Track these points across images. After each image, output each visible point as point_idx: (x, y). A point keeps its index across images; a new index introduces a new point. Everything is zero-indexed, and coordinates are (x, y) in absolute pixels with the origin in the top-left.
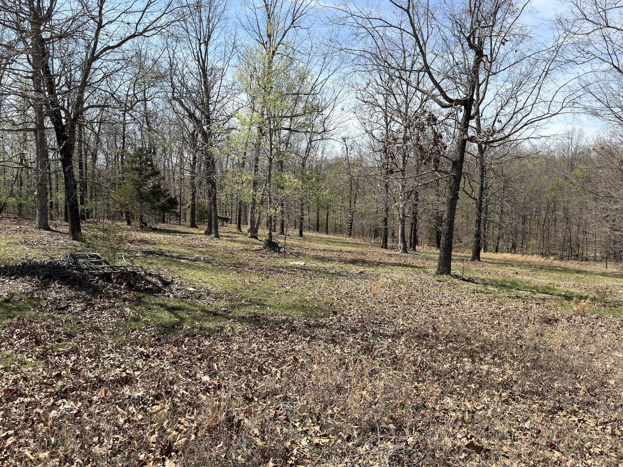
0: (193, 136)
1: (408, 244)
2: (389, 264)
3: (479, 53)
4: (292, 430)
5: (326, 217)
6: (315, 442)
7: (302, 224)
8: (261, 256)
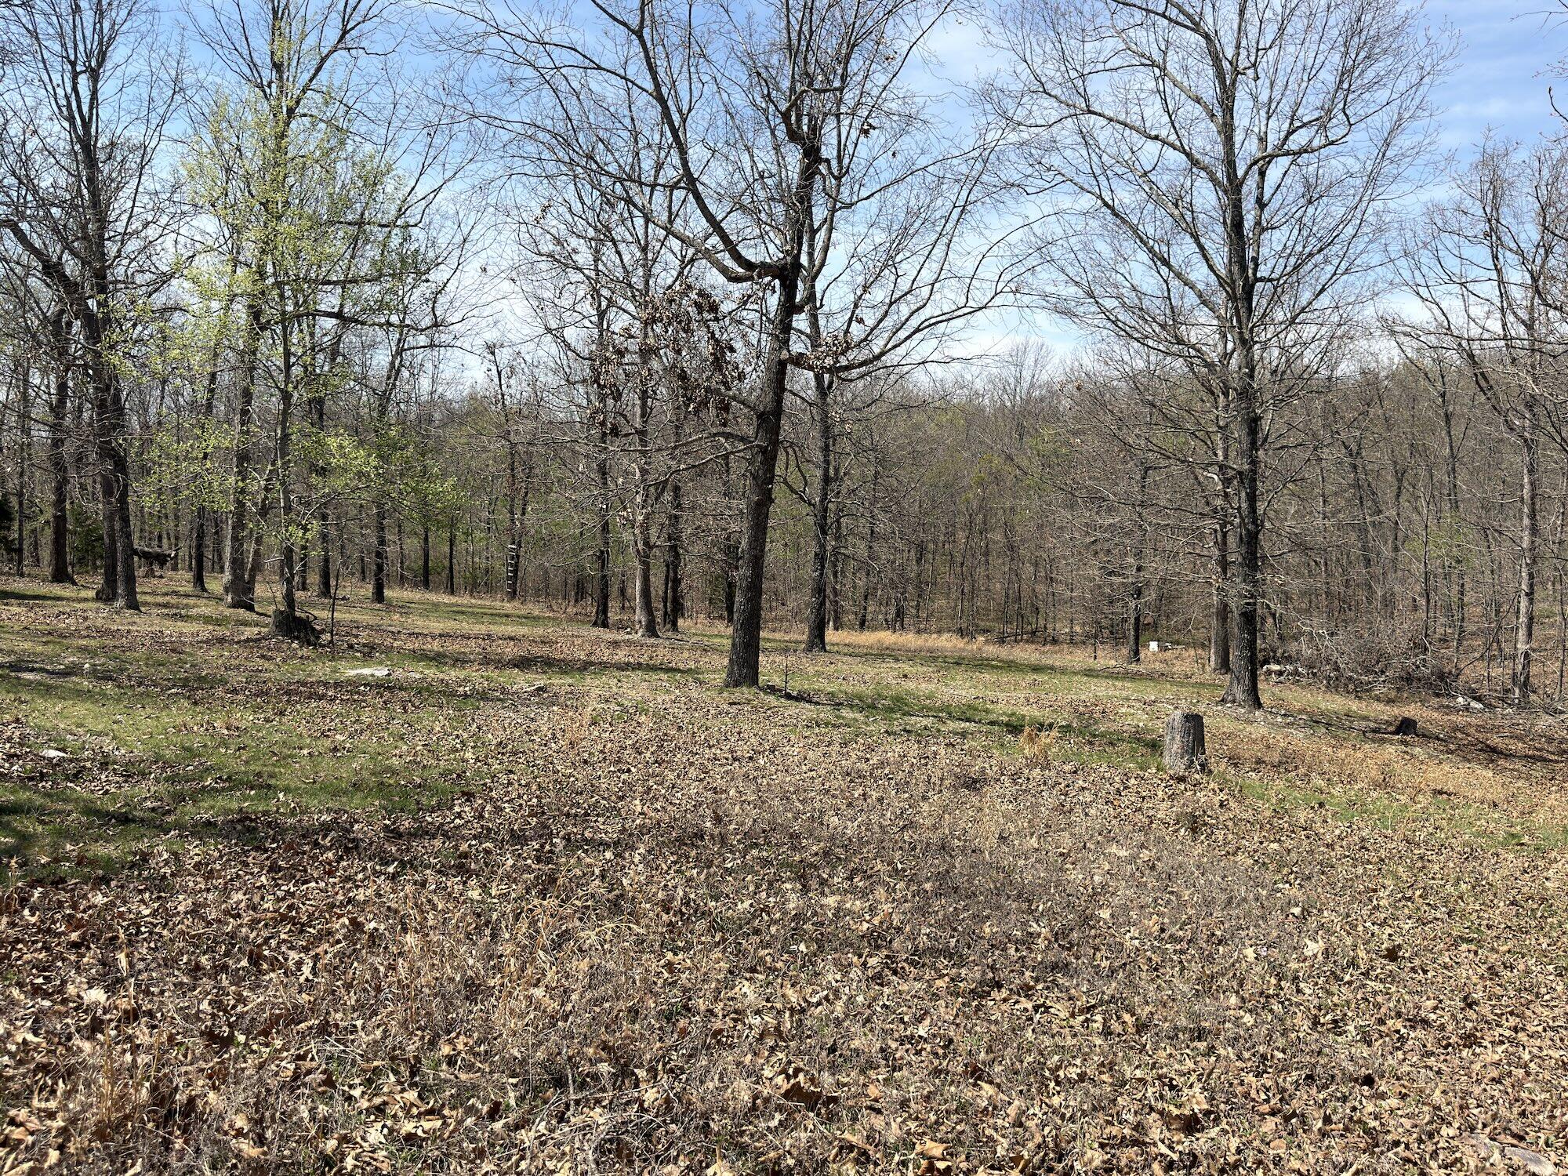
0: (57, 326)
1: (659, 616)
2: (614, 665)
3: (812, 154)
4: (340, 1106)
5: (447, 549)
6: (403, 1132)
7: (380, 568)
8: (263, 657)
